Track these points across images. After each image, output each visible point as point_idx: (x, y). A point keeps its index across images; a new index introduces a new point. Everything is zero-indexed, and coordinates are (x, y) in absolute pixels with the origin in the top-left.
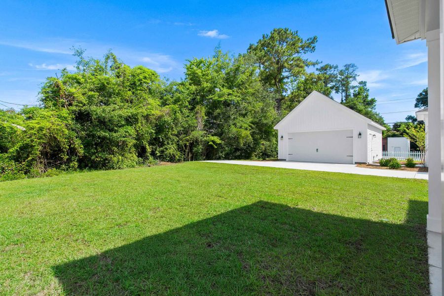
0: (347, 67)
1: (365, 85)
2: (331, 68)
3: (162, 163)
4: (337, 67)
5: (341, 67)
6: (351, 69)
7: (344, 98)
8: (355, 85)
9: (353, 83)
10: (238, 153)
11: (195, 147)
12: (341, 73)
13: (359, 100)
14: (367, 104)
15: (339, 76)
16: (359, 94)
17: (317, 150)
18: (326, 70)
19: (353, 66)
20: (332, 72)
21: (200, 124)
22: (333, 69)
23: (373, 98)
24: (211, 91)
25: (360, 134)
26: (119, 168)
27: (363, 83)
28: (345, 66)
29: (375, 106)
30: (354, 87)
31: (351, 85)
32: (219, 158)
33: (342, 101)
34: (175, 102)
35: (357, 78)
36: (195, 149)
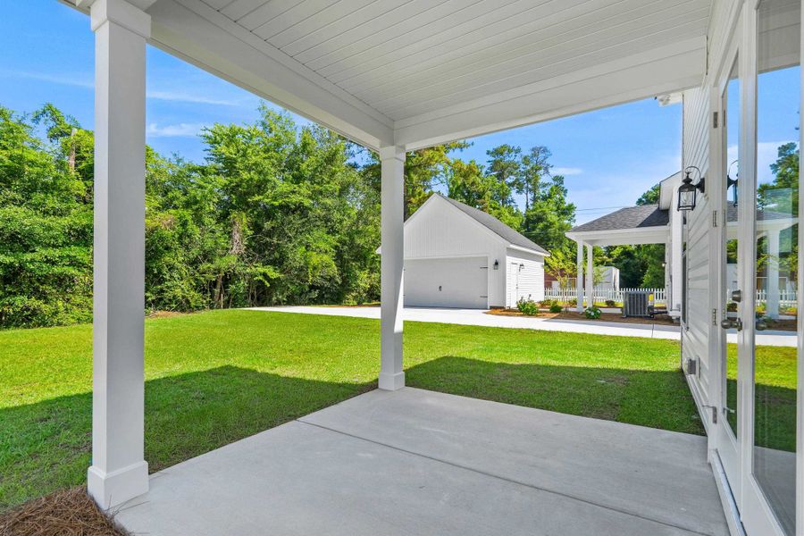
0: (536, 151)
1: (562, 183)
2: (510, 151)
3: (159, 313)
4: (518, 151)
5: (526, 152)
6: (541, 156)
7: (530, 203)
8: (546, 182)
9: (544, 179)
10: (315, 294)
11: (233, 283)
12: (526, 160)
13: (551, 206)
14: (563, 213)
15: (522, 165)
16: (550, 196)
17: (440, 287)
18: (502, 154)
19: (545, 150)
20: (512, 159)
21: (238, 245)
22: (513, 154)
23: (570, 203)
24: (261, 187)
25: (497, 264)
26: (59, 324)
27: (559, 179)
28: (533, 150)
29: (574, 216)
30: (545, 185)
31: (540, 181)
32: (278, 303)
33: (527, 206)
34: (187, 205)
35: (550, 170)
36: (232, 287)
